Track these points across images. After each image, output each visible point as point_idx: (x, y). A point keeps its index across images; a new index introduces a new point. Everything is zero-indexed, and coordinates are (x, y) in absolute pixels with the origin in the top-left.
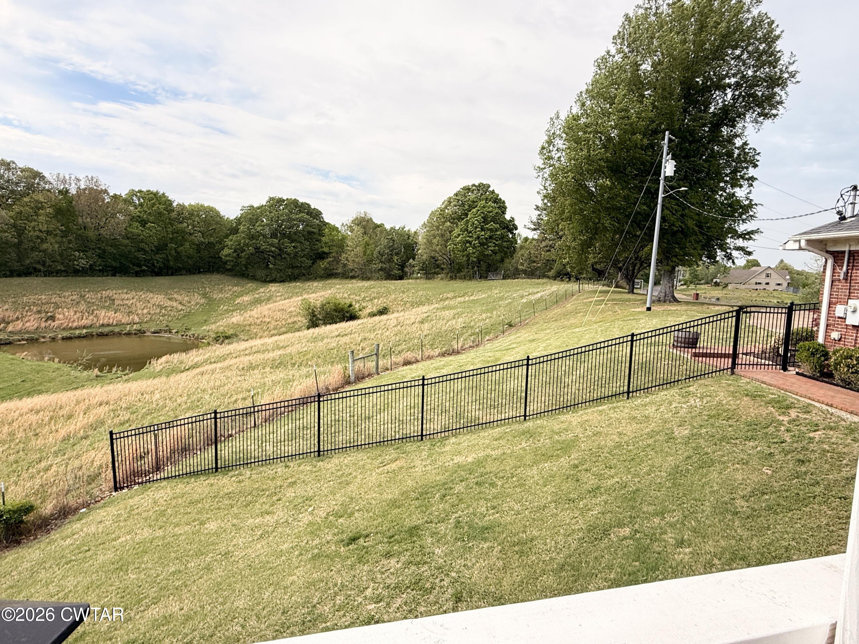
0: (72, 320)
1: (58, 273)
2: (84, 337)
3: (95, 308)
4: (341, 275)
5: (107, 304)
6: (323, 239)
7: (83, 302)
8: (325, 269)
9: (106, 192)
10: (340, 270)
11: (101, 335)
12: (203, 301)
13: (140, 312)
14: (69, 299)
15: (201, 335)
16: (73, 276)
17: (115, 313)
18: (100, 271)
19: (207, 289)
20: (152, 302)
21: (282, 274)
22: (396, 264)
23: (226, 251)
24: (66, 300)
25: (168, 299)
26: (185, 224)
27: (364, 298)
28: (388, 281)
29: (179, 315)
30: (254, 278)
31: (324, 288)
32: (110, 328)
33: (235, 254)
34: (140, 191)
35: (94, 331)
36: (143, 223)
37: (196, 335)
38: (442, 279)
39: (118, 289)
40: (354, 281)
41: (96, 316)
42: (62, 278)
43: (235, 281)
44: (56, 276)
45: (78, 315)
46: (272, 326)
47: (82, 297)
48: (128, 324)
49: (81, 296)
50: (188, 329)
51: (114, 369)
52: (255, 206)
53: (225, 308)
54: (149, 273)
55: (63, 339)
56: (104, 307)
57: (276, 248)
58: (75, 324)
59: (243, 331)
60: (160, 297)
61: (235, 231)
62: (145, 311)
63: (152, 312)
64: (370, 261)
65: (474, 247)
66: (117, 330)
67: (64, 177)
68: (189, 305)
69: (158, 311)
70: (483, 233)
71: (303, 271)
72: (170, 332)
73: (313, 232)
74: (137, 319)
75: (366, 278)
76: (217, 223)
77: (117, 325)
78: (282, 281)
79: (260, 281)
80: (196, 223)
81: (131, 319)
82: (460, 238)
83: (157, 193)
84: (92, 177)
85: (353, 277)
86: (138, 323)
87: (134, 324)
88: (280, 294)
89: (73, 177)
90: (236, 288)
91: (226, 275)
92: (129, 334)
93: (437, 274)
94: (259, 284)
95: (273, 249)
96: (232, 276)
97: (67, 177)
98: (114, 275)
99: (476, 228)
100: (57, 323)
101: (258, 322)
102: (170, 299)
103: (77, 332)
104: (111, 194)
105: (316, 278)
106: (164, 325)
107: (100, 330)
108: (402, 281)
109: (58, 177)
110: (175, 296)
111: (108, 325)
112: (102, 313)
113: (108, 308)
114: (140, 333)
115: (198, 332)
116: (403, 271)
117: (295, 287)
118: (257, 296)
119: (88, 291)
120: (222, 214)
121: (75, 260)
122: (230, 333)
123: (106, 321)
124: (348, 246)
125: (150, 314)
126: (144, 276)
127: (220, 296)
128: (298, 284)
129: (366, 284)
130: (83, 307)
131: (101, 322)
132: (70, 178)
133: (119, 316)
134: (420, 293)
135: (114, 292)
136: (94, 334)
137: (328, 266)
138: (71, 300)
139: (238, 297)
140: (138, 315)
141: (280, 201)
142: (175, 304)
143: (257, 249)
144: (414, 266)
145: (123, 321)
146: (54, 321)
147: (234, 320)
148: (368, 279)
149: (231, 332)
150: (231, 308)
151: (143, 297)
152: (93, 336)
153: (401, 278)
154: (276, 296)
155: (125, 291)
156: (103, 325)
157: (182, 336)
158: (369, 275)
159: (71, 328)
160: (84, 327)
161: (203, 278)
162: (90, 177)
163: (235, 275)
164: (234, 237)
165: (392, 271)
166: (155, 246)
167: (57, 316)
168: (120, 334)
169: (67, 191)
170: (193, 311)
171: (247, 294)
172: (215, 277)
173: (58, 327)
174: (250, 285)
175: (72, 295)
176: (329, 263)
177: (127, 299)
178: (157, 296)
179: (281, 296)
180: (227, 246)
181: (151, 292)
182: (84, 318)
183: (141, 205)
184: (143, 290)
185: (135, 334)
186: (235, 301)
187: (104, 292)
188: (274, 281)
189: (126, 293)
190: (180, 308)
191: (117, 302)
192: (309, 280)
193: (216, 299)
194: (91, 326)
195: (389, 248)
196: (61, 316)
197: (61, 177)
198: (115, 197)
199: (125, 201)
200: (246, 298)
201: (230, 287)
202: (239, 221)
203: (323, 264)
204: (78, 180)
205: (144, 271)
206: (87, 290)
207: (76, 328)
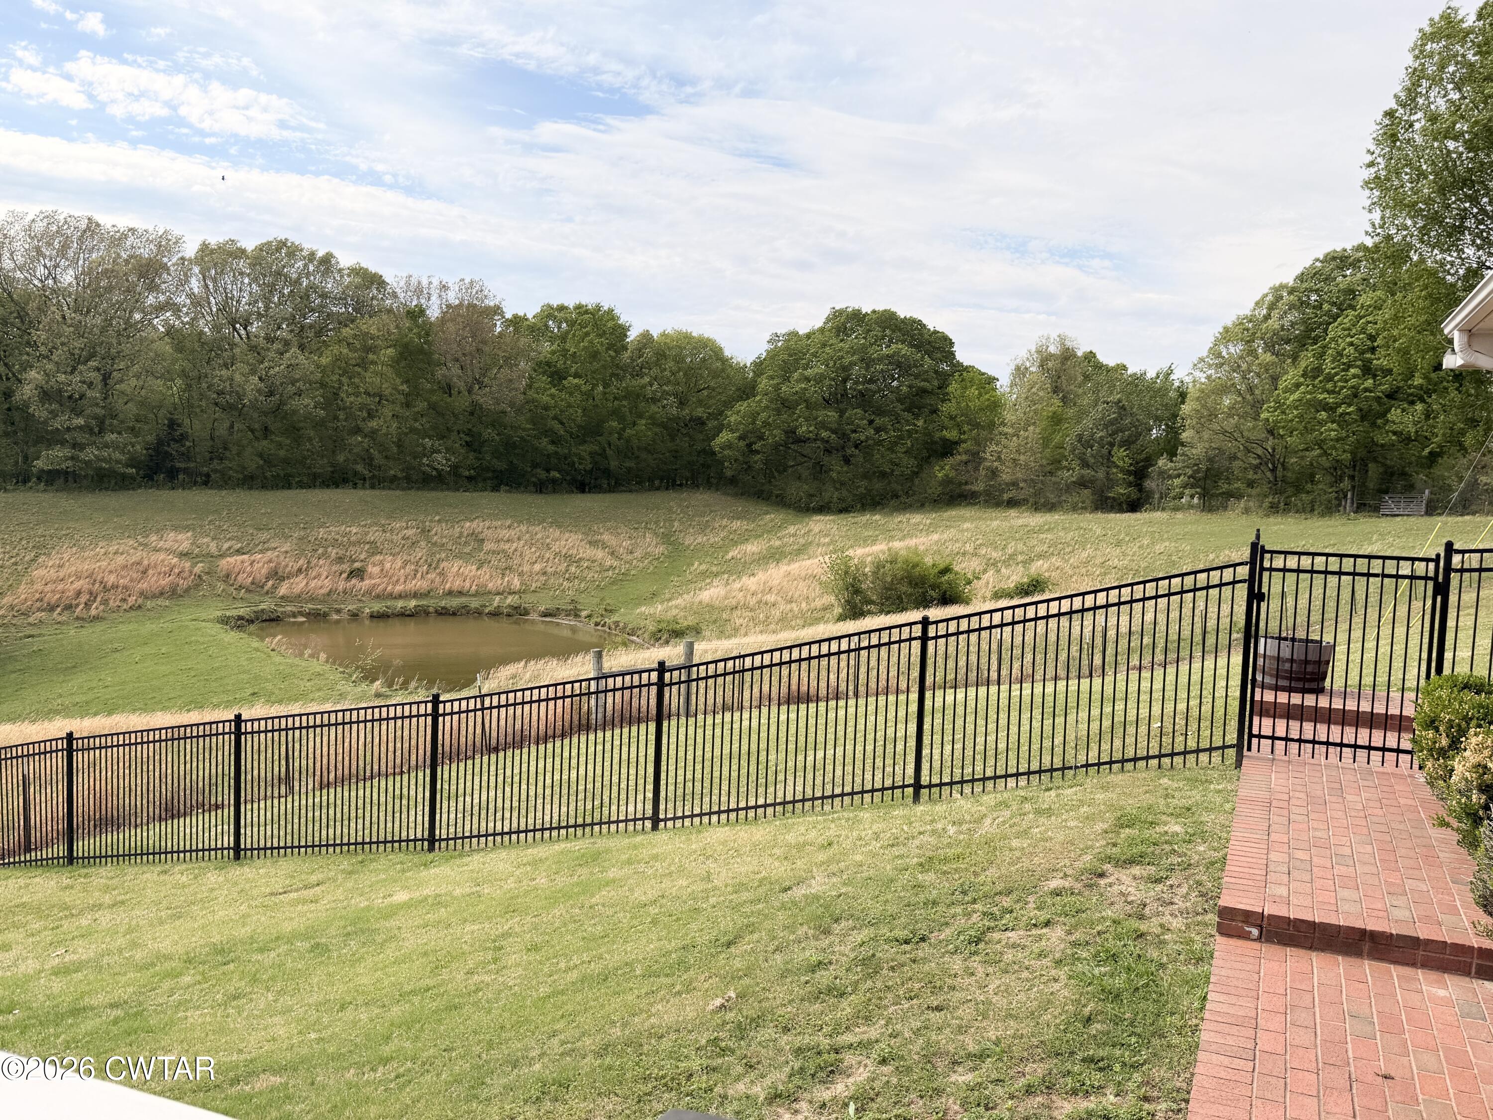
0: (395, 579)
1: (391, 483)
2: (409, 616)
3: (443, 555)
4: (982, 498)
5: (467, 550)
6: (945, 408)
7: (423, 544)
8: (947, 481)
9: (497, 310)
10: (979, 487)
11: (443, 613)
12: (661, 549)
13: (526, 568)
14: (400, 536)
15: (630, 626)
16: (418, 489)
17: (478, 569)
18: (470, 479)
19: (676, 524)
20: (555, 547)
21: (845, 493)
22: (1122, 470)
23: (725, 437)
24: (395, 537)
25: (590, 543)
26: (647, 379)
27: (1012, 557)
28: (1100, 515)
29: (603, 579)
30: (781, 502)
31: (930, 530)
32: (463, 600)
33: (742, 444)
34: (562, 308)
35: (431, 603)
36: (557, 376)
37: (621, 625)
38: (1247, 511)
39: (496, 517)
40: (1013, 513)
41: (441, 574)
42: (398, 493)
43: (739, 506)
44: (390, 489)
45: (410, 568)
46: (776, 613)
47: (425, 532)
48: (498, 594)
49: (423, 531)
50: (611, 611)
51: (413, 684)
52: (801, 333)
53: (703, 567)
54: (565, 485)
55: (372, 616)
56: (460, 556)
57: (834, 431)
58: (399, 588)
59: (715, 622)
60: (574, 537)
61: (747, 391)
62: (537, 567)
63: (549, 570)
64: (1056, 463)
65: (1342, 422)
66: (474, 604)
67: (419, 283)
68: (630, 557)
69: (563, 567)
70: (1369, 383)
71: (895, 486)
72: (577, 616)
73: (924, 391)
74: (516, 583)
75: (1044, 505)
76: (715, 374)
77: (477, 595)
78: (844, 510)
79: (795, 509)
80: (667, 373)
81: (505, 584)
82: (1296, 396)
83: (598, 308)
84: (472, 282)
85: (1012, 503)
86: (519, 592)
87: (510, 593)
88: (827, 540)
89: (436, 282)
90: (736, 524)
91: (725, 494)
92: (496, 614)
93: (1238, 496)
94: (790, 515)
95: (824, 434)
96: (735, 495)
97: (425, 283)
98: (496, 489)
99: (1349, 366)
100: (367, 583)
101: (753, 601)
102: (593, 544)
103: (400, 604)
104: (508, 316)
105: (923, 505)
106: (568, 600)
107: (443, 604)
108: (1138, 515)
109: (408, 284)
110: (606, 537)
111: (461, 593)
112: (454, 567)
113: (466, 557)
114: (519, 613)
115: (626, 619)
116: (1140, 488)
117: (866, 526)
118: (778, 543)
119: (439, 521)
120: (727, 353)
121: (425, 456)
122: (686, 624)
123: (457, 584)
124: (1004, 425)
125: (545, 573)
126: (554, 491)
127: (699, 540)
128: (877, 517)
129: (1036, 520)
130: (420, 553)
131: (448, 586)
132: (430, 283)
133: (485, 574)
134: (1159, 548)
135: (487, 524)
136: (431, 609)
137: (952, 474)
138: (403, 538)
139: (735, 543)
140: (521, 574)
141: (857, 316)
142: (599, 554)
143: (791, 432)
144: (1170, 477)
145: (490, 585)
146: (362, 579)
147: (706, 596)
148: (1051, 507)
149: (691, 621)
150: (714, 569)
151: (539, 536)
152: (427, 613)
153: (1134, 506)
154: (818, 545)
155: (508, 522)
156: (450, 593)
157: (597, 624)
158: (1052, 498)
159: (392, 596)
160: (415, 595)
161: (671, 501)
162: (467, 281)
163: (742, 494)
164: (742, 407)
165: (1110, 488)
166: (579, 426)
167: (370, 569)
168: (478, 613)
169: (422, 312)
170: (633, 572)
171: (757, 537)
172: (701, 498)
173: (368, 592)
174: (772, 517)
175: (407, 528)
176: (952, 467)
177: (508, 541)
178: (567, 535)
179: (829, 544)
180: (729, 425)
181: (559, 527)
182: (419, 575)
183: (563, 338)
184: (544, 521)
185: (509, 615)
186: (727, 552)
187: (468, 524)
188: (822, 509)
189: (509, 527)
190: (608, 563)
191: (488, 546)
192: (906, 508)
193: (689, 545)
194: (427, 595)
195: (1106, 426)
196: (376, 570)
197: (414, 282)
198: (517, 321)
199: (532, 329)
200: (752, 548)
201: (724, 522)
202: (759, 365)
203: (942, 470)
204: (444, 287)
205: (554, 481)
206: (437, 518)
207: (400, 596)
